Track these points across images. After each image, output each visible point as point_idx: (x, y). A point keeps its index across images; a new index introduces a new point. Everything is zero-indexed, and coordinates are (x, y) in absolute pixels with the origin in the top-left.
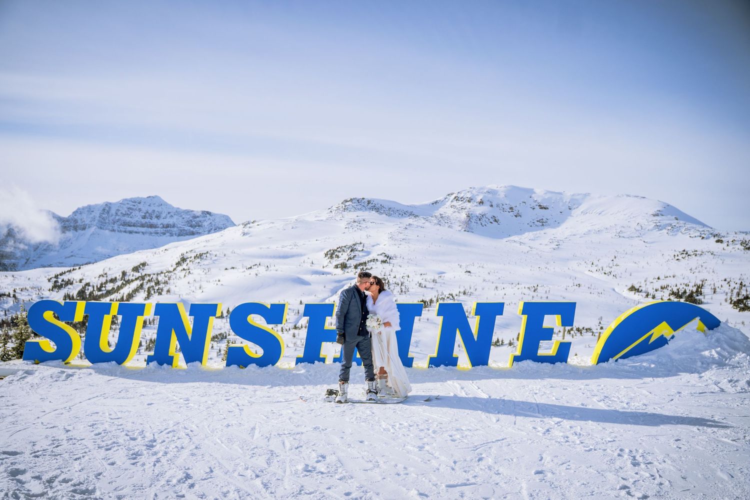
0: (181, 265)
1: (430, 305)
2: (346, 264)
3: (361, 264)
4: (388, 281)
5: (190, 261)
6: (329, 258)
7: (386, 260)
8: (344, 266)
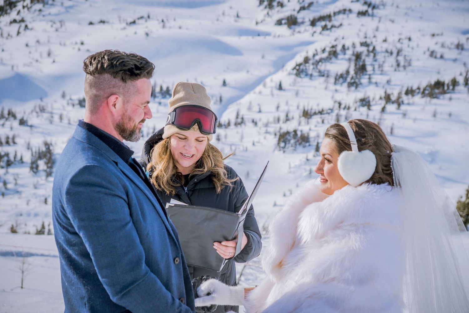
0: (6, 13)
1: (453, 89)
2: (296, 18)
3: (322, 18)
4: (374, 48)
5: (24, 7)
6: (266, 7)
7: (367, 11)
8: (292, 22)
